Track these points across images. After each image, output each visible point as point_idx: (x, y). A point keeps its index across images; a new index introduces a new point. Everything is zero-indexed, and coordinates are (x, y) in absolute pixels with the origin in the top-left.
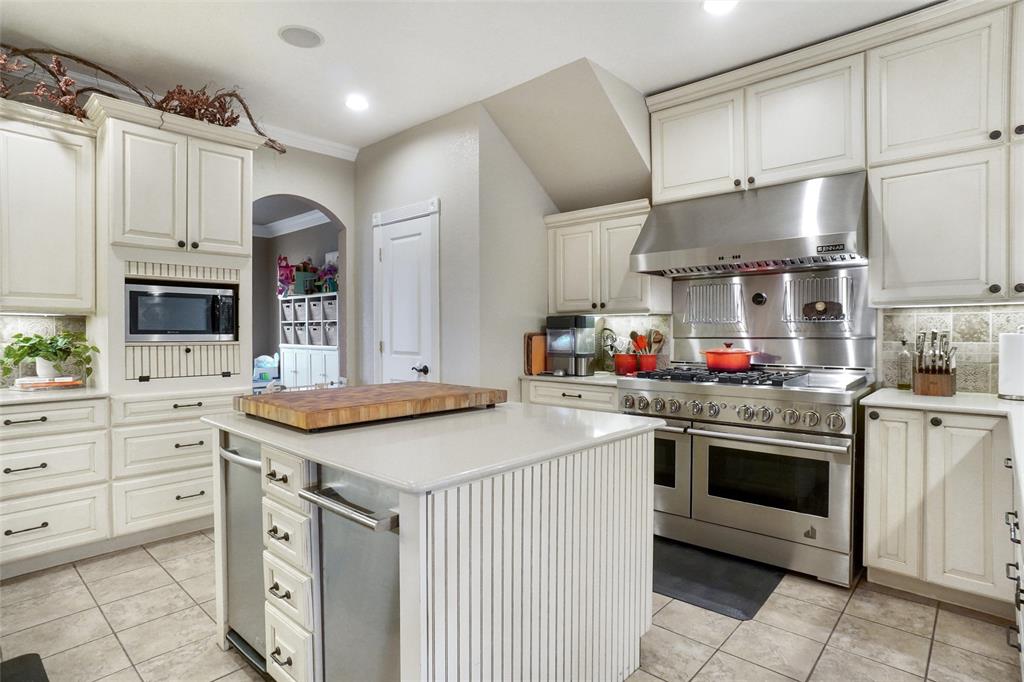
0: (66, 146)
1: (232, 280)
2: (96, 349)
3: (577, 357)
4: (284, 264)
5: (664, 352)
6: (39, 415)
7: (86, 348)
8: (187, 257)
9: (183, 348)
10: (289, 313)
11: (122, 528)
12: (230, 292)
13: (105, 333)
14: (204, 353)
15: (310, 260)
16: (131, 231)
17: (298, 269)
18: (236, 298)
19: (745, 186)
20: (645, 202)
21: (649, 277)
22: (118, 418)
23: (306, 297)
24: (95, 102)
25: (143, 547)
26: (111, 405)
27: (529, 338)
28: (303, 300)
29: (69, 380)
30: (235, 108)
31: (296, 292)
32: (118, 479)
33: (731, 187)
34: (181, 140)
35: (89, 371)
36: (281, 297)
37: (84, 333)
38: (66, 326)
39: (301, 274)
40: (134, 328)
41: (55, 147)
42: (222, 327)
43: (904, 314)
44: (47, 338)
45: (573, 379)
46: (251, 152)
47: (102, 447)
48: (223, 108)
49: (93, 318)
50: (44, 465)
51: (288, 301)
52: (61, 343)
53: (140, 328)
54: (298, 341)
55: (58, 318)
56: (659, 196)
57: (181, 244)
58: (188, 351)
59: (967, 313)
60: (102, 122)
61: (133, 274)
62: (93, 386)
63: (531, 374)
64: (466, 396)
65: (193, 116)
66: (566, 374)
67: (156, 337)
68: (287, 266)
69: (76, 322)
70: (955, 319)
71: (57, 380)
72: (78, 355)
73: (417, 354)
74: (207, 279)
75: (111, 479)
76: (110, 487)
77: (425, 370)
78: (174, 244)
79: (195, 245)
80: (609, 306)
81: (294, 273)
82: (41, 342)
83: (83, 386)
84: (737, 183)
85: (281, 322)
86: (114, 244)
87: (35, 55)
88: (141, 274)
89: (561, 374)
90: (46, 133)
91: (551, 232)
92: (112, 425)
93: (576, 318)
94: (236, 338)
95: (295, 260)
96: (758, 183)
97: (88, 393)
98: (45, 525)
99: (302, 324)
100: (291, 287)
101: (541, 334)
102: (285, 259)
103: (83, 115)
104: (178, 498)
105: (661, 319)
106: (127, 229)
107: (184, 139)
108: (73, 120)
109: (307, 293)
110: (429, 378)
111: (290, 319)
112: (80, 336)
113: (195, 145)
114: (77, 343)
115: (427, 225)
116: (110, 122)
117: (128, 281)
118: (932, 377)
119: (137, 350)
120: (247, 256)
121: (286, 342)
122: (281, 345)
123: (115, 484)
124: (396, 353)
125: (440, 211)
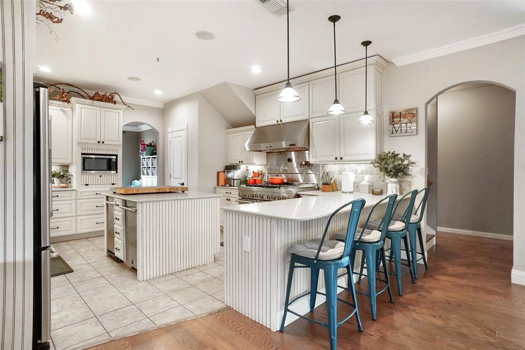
0: (64, 112)
1: (116, 153)
2: (72, 175)
3: (234, 179)
4: (143, 143)
5: (264, 178)
6: (57, 195)
7: (69, 175)
8: (101, 146)
9: (99, 176)
10: (145, 163)
11: (79, 231)
12: (115, 157)
13: (75, 170)
14: (106, 177)
15: (153, 142)
16: (83, 139)
17: (147, 146)
18: (117, 159)
19: (280, 122)
20: (254, 126)
21: (255, 152)
22: (79, 197)
23: (151, 157)
24: (73, 99)
25: (86, 238)
26: (76, 193)
27: (218, 173)
28: (150, 158)
29: (64, 185)
30: (116, 98)
31: (146, 155)
32: (79, 216)
33: (276, 123)
34: (99, 109)
35: (70, 182)
36: (141, 157)
37: (68, 171)
38: (63, 168)
39: (149, 148)
40: (84, 169)
41: (61, 112)
42: (112, 169)
43: (326, 166)
44: (58, 172)
45: (232, 187)
46: (122, 111)
47: (74, 205)
48: (112, 98)
49: (71, 166)
50: (58, 210)
51: (145, 158)
52: (62, 173)
53: (86, 169)
54: (148, 174)
55: (61, 166)
56: (258, 125)
57: (99, 142)
58: (101, 176)
59: (341, 165)
60: (75, 104)
61: (84, 152)
62: (71, 187)
63: (219, 186)
64: (173, 189)
65: (102, 101)
66: (230, 186)
67: (93, 172)
68: (144, 144)
69: (66, 167)
70: (338, 168)
71: (61, 185)
72: (67, 177)
73: (181, 178)
74: (107, 153)
75: (77, 216)
76: (76, 218)
77: (183, 184)
78: (97, 142)
79: (103, 142)
80: (244, 162)
81: (146, 147)
82: (56, 173)
83: (68, 187)
84: (278, 121)
85: (142, 167)
86: (78, 143)
87: (56, 85)
88: (86, 152)
89: (228, 185)
90: (58, 108)
91: (228, 135)
92: (77, 199)
93: (234, 166)
94: (117, 172)
95: (147, 142)
96: (283, 121)
97: (69, 189)
98: (58, 228)
99: (149, 168)
100: (145, 153)
101: (223, 172)
102: (143, 141)
103: (69, 102)
104: (97, 223)
105: (263, 166)
106: (82, 137)
107: (99, 108)
108: (66, 104)
109: (151, 155)
110: (184, 186)
111: (145, 166)
112: (67, 171)
113: (103, 110)
114: (66, 174)
115: (183, 133)
116: (77, 105)
117: (82, 154)
118: (325, 186)
119: (85, 176)
120: (120, 145)
121: (144, 174)
122: (142, 176)
123: (78, 217)
124: (176, 178)
125: (187, 129)
